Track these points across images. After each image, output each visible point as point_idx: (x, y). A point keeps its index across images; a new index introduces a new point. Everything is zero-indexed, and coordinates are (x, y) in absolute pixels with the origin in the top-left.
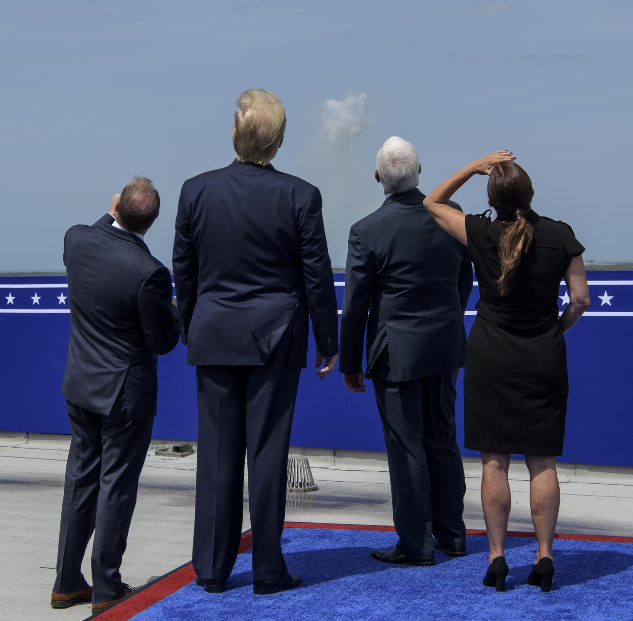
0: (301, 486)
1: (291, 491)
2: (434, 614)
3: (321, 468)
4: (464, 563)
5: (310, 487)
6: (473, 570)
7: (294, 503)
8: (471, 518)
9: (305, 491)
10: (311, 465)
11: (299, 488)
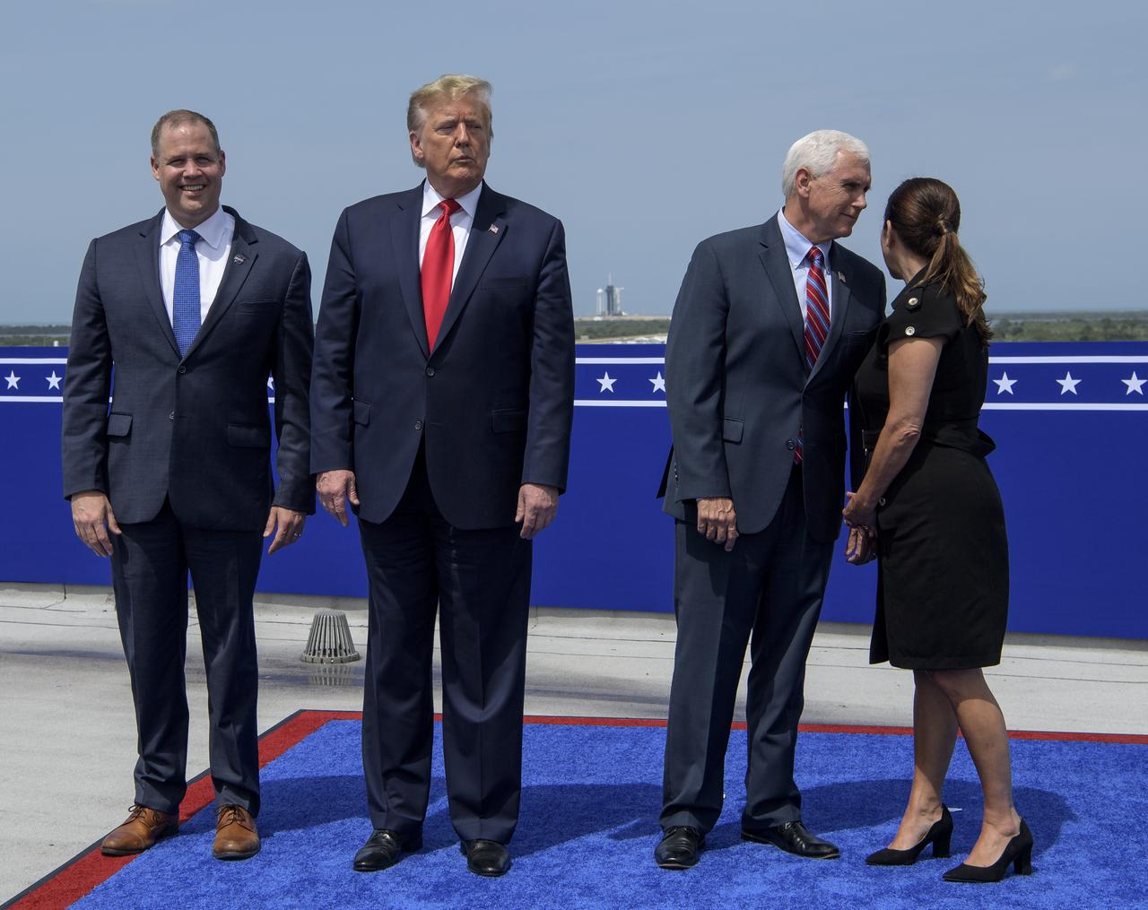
0: (336, 655)
1: (322, 662)
2: (566, 848)
3: (361, 626)
4: (595, 766)
5: (349, 655)
6: (612, 777)
7: (325, 679)
8: (585, 698)
9: (342, 662)
10: (350, 622)
11: (333, 657)
